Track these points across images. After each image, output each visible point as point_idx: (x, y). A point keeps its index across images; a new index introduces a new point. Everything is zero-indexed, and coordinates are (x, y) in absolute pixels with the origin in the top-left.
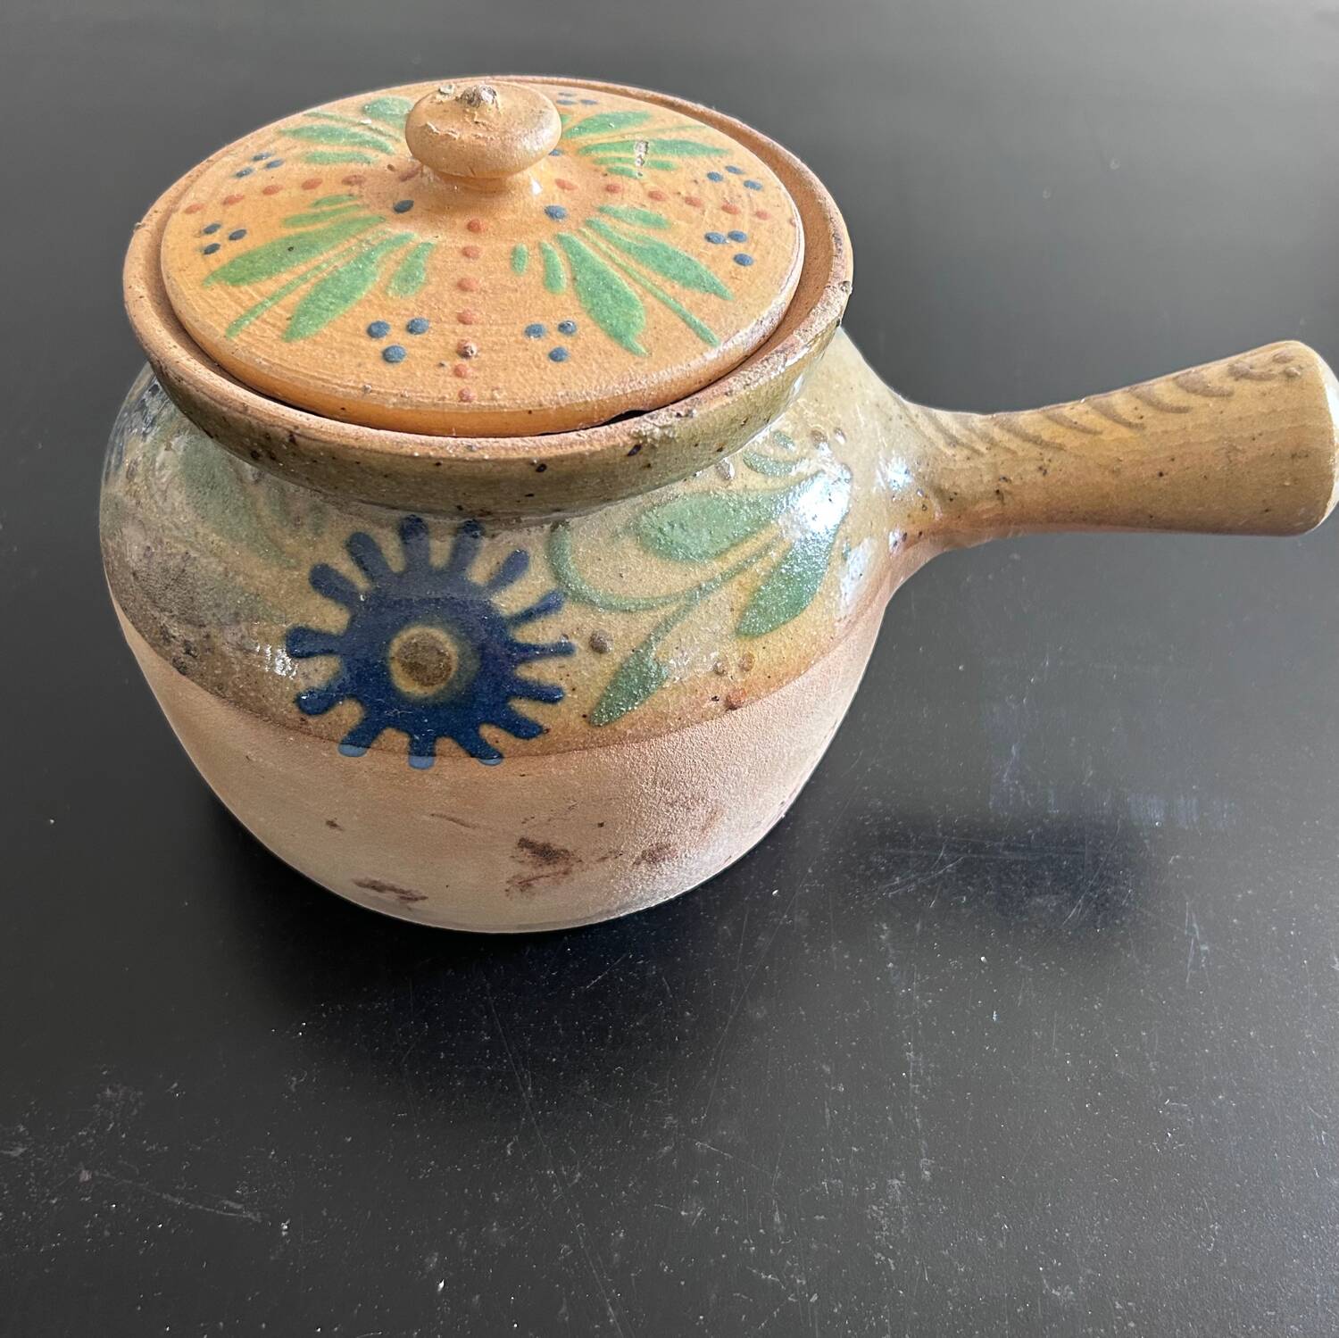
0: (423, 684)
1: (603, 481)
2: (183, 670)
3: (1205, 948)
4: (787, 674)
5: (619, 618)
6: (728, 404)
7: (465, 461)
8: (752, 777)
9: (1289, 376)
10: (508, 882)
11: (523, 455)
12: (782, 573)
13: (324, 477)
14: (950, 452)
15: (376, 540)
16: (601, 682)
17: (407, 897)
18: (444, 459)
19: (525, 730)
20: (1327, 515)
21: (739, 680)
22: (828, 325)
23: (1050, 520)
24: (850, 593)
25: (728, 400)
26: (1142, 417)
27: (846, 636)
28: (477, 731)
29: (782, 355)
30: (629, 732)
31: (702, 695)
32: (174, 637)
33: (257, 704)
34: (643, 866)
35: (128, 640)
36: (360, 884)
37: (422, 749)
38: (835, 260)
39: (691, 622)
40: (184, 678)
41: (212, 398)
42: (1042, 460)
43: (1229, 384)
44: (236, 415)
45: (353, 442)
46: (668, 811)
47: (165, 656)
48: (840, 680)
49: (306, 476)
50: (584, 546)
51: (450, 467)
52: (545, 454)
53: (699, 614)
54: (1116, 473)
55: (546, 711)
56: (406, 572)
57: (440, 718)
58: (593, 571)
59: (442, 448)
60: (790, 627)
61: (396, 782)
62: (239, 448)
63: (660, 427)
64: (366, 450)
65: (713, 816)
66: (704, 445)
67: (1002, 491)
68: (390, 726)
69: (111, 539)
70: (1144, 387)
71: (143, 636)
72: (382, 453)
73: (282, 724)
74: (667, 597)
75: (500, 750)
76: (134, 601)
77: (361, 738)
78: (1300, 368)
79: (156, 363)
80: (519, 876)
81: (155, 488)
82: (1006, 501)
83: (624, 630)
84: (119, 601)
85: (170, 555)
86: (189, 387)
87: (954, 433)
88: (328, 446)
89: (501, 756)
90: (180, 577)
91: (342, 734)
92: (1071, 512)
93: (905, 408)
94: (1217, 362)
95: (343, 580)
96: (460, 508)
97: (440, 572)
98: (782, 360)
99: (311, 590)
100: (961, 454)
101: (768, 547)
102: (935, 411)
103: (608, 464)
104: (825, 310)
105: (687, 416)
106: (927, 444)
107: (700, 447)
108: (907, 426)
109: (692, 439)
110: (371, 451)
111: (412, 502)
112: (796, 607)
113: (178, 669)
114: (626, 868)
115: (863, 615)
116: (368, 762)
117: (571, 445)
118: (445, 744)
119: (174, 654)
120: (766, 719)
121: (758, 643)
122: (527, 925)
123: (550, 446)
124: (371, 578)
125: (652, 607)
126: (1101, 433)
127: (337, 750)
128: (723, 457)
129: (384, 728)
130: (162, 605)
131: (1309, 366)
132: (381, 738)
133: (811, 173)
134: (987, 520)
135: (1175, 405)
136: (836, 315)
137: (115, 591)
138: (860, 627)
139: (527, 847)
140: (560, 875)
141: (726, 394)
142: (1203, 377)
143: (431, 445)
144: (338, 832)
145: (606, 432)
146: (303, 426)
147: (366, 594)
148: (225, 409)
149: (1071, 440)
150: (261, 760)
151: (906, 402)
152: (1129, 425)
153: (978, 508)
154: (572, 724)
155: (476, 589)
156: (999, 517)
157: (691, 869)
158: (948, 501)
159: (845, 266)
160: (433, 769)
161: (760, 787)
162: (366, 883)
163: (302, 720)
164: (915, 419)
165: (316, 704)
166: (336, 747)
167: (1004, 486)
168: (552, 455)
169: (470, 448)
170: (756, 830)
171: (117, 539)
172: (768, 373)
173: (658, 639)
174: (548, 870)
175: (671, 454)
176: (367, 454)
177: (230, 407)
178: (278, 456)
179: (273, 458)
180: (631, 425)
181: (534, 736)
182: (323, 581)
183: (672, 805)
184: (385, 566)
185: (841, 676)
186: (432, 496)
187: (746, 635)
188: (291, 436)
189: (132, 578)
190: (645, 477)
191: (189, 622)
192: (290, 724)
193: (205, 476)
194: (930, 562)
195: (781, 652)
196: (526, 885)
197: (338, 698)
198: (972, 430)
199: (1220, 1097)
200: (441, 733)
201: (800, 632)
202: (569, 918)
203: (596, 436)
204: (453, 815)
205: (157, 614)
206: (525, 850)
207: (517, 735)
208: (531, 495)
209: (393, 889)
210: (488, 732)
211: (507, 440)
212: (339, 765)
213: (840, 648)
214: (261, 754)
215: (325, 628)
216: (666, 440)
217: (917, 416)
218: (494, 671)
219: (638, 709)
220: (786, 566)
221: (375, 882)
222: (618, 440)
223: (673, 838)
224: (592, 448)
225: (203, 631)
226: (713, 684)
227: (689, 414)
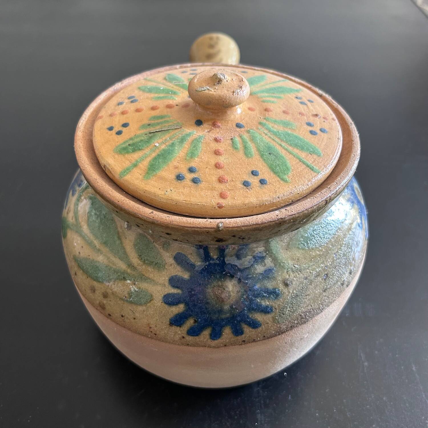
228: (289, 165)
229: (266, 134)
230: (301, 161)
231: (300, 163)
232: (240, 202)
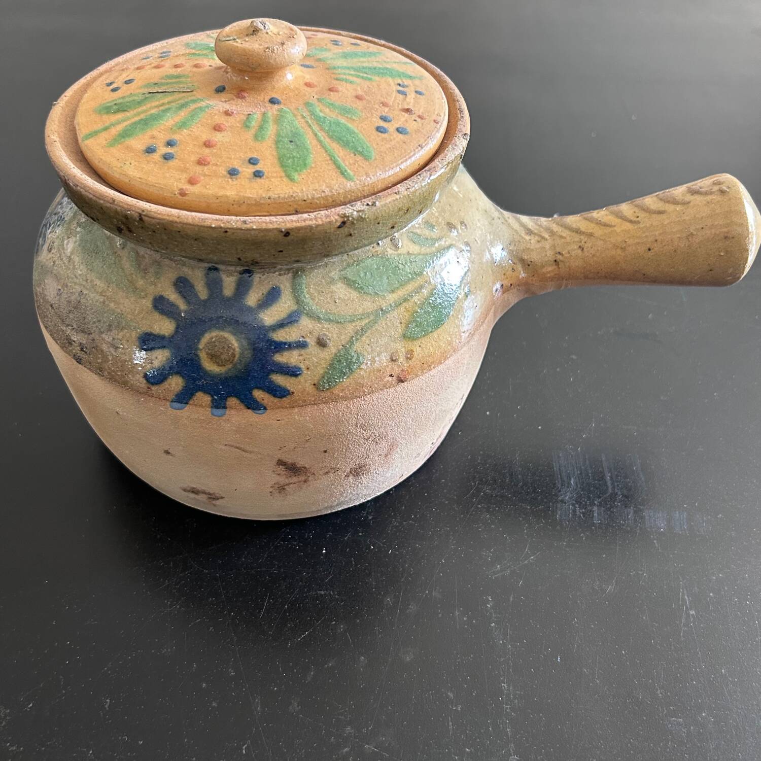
0: (219, 365)
1: (323, 243)
2: (79, 361)
3: (692, 612)
4: (433, 362)
5: (334, 327)
6: (397, 199)
7: (242, 230)
8: (414, 425)
9: (722, 192)
10: (271, 487)
11: (276, 226)
12: (430, 303)
13: (160, 241)
14: (528, 238)
15: (191, 281)
16: (324, 365)
17: (213, 497)
18: (230, 229)
19: (279, 393)
20: (745, 273)
21: (405, 365)
22: (456, 157)
23: (586, 277)
24: (470, 316)
25: (398, 197)
26: (638, 217)
27: (468, 342)
28: (251, 393)
29: (429, 172)
30: (341, 394)
31: (383, 373)
32: (74, 341)
33: (123, 379)
34: (351, 478)
35: (49, 346)
36: (185, 490)
37: (219, 404)
38: (460, 122)
39: (377, 329)
40: (80, 366)
41: (94, 196)
42: (581, 242)
43: (689, 198)
44: (108, 205)
45: (176, 219)
46: (365, 444)
47: (68, 353)
48: (465, 368)
49: (149, 241)
50: (314, 284)
51: (233, 233)
52: (289, 226)
53: (382, 324)
54: (623, 249)
55: (292, 381)
56: (208, 299)
57: (229, 385)
58: (319, 299)
59: (228, 222)
60: (435, 334)
61: (204, 425)
62: (110, 226)
63: (357, 212)
64: (184, 224)
65: (392, 447)
66: (383, 223)
67: (558, 260)
68: (200, 390)
69: (38, 287)
70: (639, 201)
71: (57, 342)
72: (193, 225)
73: (137, 391)
74: (363, 315)
75: (265, 405)
76: (51, 322)
77: (183, 398)
78: (729, 188)
79: (63, 178)
80: (277, 483)
81: (63, 255)
82: (560, 266)
83: (337, 334)
84: (43, 322)
85: (72, 293)
86: (81, 190)
87: (530, 227)
88: (162, 222)
89: (265, 408)
90: (77, 306)
91: (171, 396)
92: (598, 273)
93: (502, 213)
94: (681, 186)
95: (173, 305)
96: (239, 259)
97: (229, 299)
98: (428, 175)
99: (153, 310)
100: (534, 239)
101: (421, 287)
102: (518, 215)
103: (326, 232)
104: (454, 149)
105: (372, 205)
106: (515, 234)
107: (381, 224)
108: (503, 223)
109: (376, 219)
110: (187, 224)
111: (211, 256)
112: (438, 323)
113: (76, 360)
114: (341, 479)
115: (478, 330)
116: (188, 412)
117: (304, 221)
118: (232, 401)
119: (74, 351)
120: (421, 389)
121: (417, 343)
122: (283, 515)
123: (292, 221)
124: (188, 302)
125: (354, 320)
126: (615, 226)
127: (169, 406)
128: (394, 233)
129: (197, 392)
130: (67, 323)
131: (734, 186)
132: (195, 398)
133: (446, 76)
134: (550, 278)
135: (657, 209)
136: (460, 152)
137: (41, 318)
138: (476, 337)
139: (282, 465)
140: (302, 483)
141: (396, 193)
142: (673, 194)
143: (222, 220)
144: (171, 457)
145: (325, 213)
146: (147, 210)
147: (185, 312)
148: (102, 202)
149: (598, 231)
150: (125, 414)
151: (502, 210)
152: (631, 222)
153: (544, 270)
154: (307, 389)
155: (250, 309)
156: (557, 276)
157: (380, 481)
158: (527, 266)
159: (465, 125)
160: (226, 416)
161: (419, 431)
162: (189, 489)
163: (149, 388)
164: (507, 219)
165: (157, 379)
166: (168, 403)
167: (559, 257)
168: (293, 227)
169: (245, 222)
170: (417, 459)
171: (42, 286)
172: (420, 182)
173: (357, 339)
174: (295, 479)
175: (363, 228)
176: (185, 226)
177: (105, 200)
178: (133, 229)
179: (130, 231)
180: (341, 210)
181: (285, 396)
182: (161, 305)
183: (367, 440)
184: (196, 295)
185: (465, 366)
186: (223, 251)
187: (409, 338)
188: (140, 216)
189: (50, 308)
190: (349, 242)
191: (83, 332)
192: (141, 390)
193: (92, 247)
194: (517, 303)
195: (429, 349)
196: (282, 489)
197: (169, 374)
198: (540, 226)
199: (704, 714)
200: (229, 395)
201: (441, 337)
202: (308, 511)
203: (319, 216)
204: (238, 445)
205: (64, 328)
206: (281, 467)
207: (275, 396)
208: (281, 251)
209: (204, 492)
210: (258, 394)
211: (267, 218)
212: (171, 414)
213: (465, 349)
214: (125, 410)
215: (162, 333)
216: (361, 219)
217: (509, 218)
218: (261, 357)
219: (346, 381)
220: (432, 299)
221: (194, 488)
222: (332, 218)
223: (368, 461)
224: (317, 223)
225: (91, 337)
226: (390, 366)
227: (374, 204)
228: (310, 159)
229: (304, 117)
230: (331, 159)
231: (330, 162)
232: (210, 192)
